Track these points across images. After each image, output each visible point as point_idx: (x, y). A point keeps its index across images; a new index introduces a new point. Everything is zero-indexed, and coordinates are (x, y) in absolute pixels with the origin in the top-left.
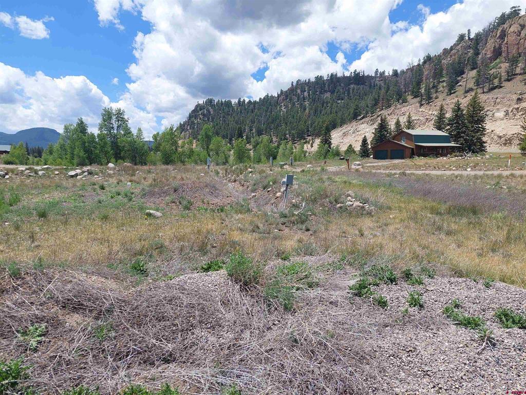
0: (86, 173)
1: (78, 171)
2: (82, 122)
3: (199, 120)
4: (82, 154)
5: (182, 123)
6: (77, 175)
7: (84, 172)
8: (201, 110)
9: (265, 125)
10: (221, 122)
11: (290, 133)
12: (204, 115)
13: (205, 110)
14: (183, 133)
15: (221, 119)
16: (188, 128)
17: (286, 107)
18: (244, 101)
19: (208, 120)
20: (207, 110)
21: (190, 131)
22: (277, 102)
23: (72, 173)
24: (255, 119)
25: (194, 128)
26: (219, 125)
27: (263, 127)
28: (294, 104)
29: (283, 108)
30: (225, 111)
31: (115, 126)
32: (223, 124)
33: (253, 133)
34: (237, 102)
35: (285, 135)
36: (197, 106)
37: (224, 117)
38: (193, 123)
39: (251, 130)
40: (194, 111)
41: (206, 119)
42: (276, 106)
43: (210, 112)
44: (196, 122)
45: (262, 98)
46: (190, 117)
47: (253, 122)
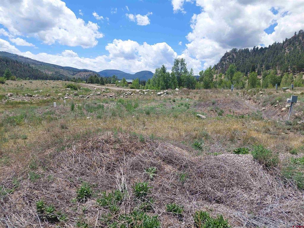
0: (165, 93)
1: (162, 92)
2: (164, 67)
3: (226, 62)
4: (163, 83)
5: (216, 64)
6: (161, 94)
7: (164, 93)
8: (228, 56)
9: (272, 63)
10: (241, 63)
11: (291, 67)
12: (230, 59)
14: (216, 70)
15: (241, 60)
16: (220, 67)
17: (289, 50)
18: (258, 48)
19: (232, 62)
20: (232, 56)
22: (282, 47)
23: (159, 93)
24: (265, 59)
26: (239, 64)
27: (270, 64)
28: (296, 47)
29: (287, 51)
30: (244, 55)
31: (180, 68)
32: (242, 63)
33: (263, 69)
34: (252, 49)
35: (287, 69)
36: (226, 54)
37: (243, 59)
39: (261, 66)
40: (223, 57)
42: (281, 50)
44: (224, 63)
45: (271, 45)
46: (221, 60)
47: (263, 61)
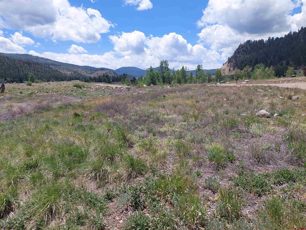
2: (151, 68)
3: (240, 54)
5: (230, 57)
8: (242, 48)
13: (245, 48)
14: (230, 63)
16: (233, 60)
18: (273, 38)
20: (246, 48)
21: (234, 62)
25: (236, 60)
30: (259, 46)
36: (240, 46)
38: (236, 57)
40: (237, 49)
41: (245, 53)
43: (248, 48)
44: (238, 56)
46: (235, 53)
